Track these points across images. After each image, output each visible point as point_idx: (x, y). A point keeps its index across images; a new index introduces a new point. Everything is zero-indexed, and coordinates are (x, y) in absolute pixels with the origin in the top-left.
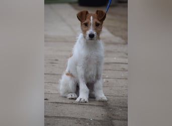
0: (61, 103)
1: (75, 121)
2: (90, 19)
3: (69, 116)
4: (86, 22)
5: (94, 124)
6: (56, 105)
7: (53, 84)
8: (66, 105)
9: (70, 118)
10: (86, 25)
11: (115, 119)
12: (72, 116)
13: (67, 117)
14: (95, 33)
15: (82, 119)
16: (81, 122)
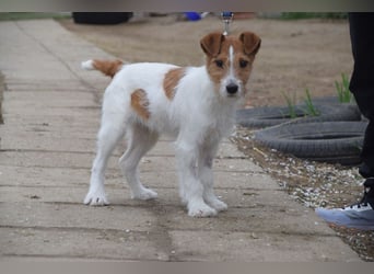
0: (65, 203)
1: (98, 235)
2: (228, 53)
3: (84, 226)
4: (220, 57)
5: (135, 239)
6: (57, 206)
7: (45, 170)
8: (76, 207)
9: (86, 230)
10: (220, 64)
11: (172, 229)
12: (90, 226)
13: (81, 228)
14: (238, 82)
15: (110, 230)
16: (109, 235)
